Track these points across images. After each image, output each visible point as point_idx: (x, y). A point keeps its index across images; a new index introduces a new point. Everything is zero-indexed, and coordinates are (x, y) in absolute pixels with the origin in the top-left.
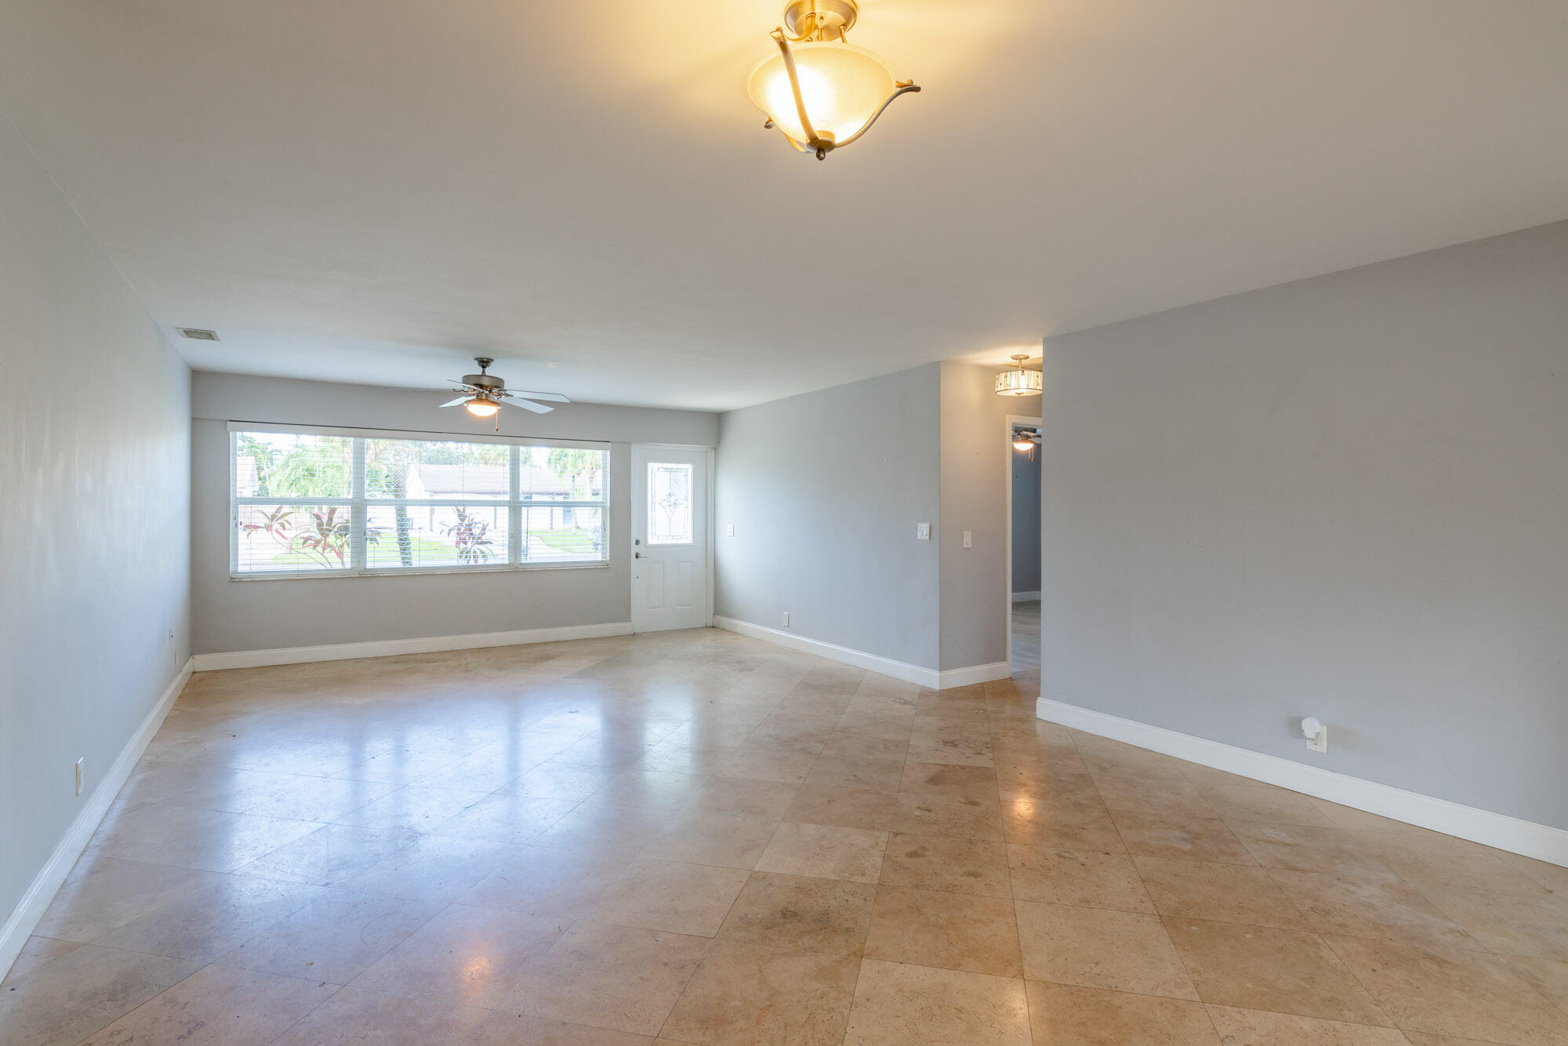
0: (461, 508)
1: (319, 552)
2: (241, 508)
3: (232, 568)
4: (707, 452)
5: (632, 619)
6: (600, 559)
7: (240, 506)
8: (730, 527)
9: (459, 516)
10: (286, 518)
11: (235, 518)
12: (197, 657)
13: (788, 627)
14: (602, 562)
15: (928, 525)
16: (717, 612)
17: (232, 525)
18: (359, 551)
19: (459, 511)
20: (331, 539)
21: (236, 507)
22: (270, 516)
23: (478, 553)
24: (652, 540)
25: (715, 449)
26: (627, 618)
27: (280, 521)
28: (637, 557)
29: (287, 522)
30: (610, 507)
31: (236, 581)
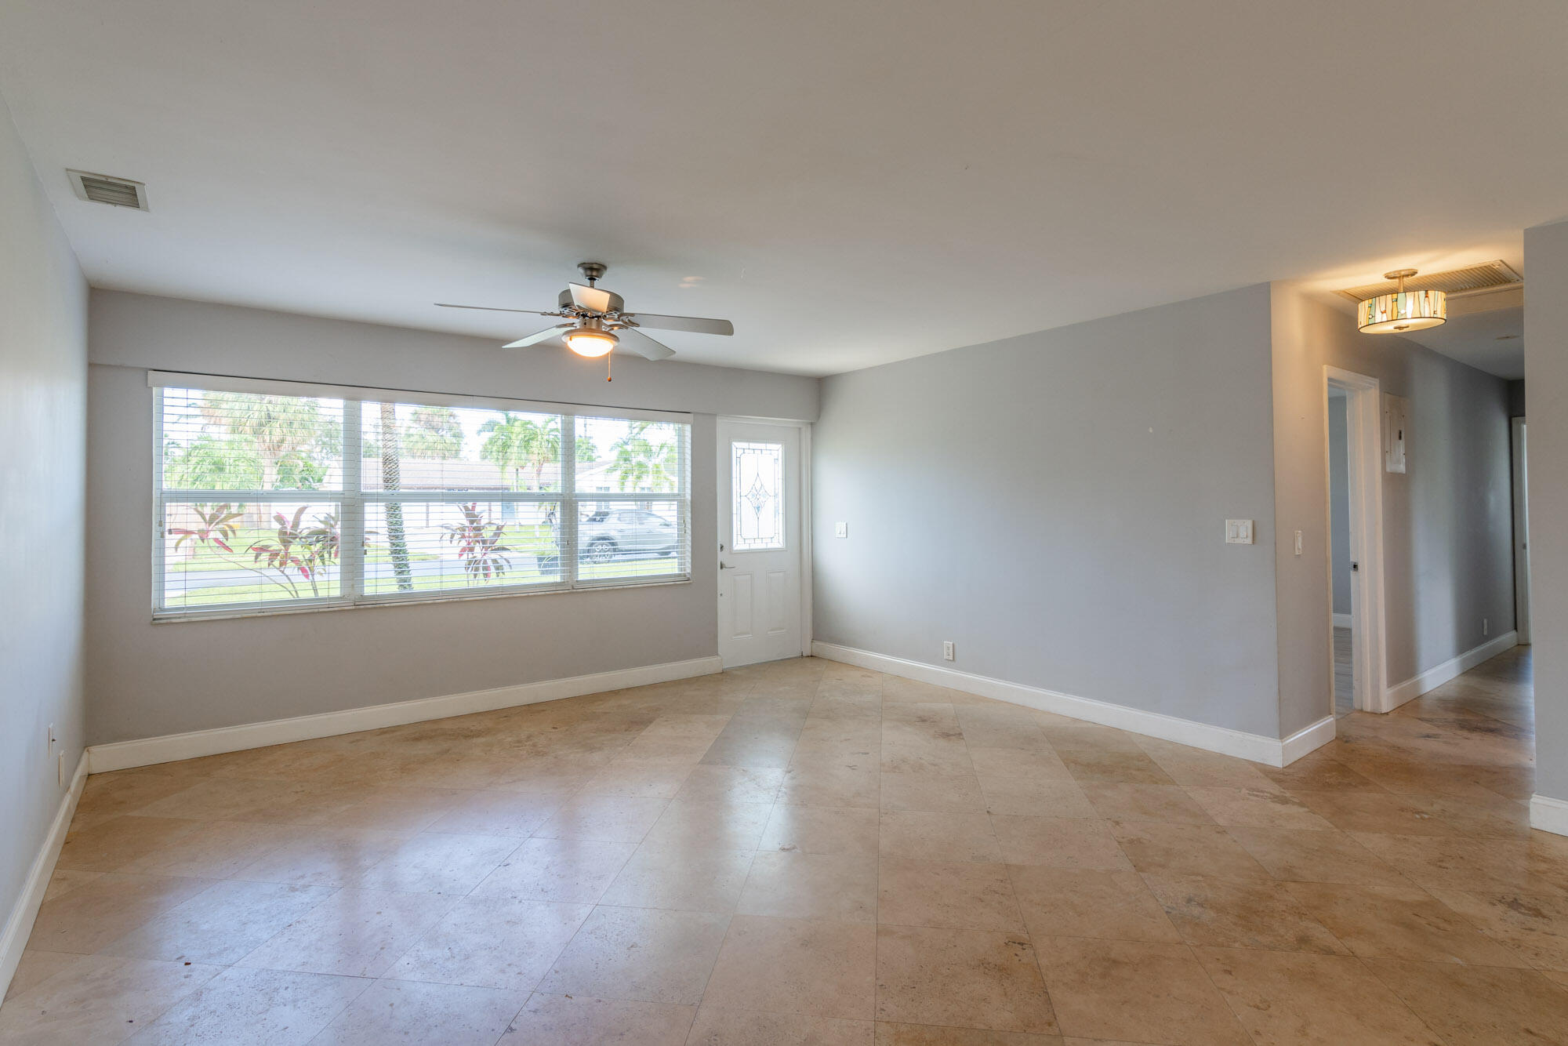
0: (470, 505)
1: (275, 567)
2: (170, 508)
3: (154, 603)
4: (800, 429)
5: (719, 653)
6: (676, 571)
7: (167, 504)
8: (840, 527)
9: (467, 515)
10: (231, 522)
11: (161, 524)
12: (94, 749)
13: (953, 661)
14: (679, 575)
15: (1249, 524)
16: (816, 637)
17: (155, 535)
18: (353, 569)
19: (466, 508)
20: (295, 550)
21: (162, 506)
22: (207, 517)
23: (490, 563)
24: (739, 545)
25: (812, 424)
26: (711, 649)
27: (220, 526)
28: (721, 568)
29: (230, 527)
30: (692, 502)
31: (161, 622)
